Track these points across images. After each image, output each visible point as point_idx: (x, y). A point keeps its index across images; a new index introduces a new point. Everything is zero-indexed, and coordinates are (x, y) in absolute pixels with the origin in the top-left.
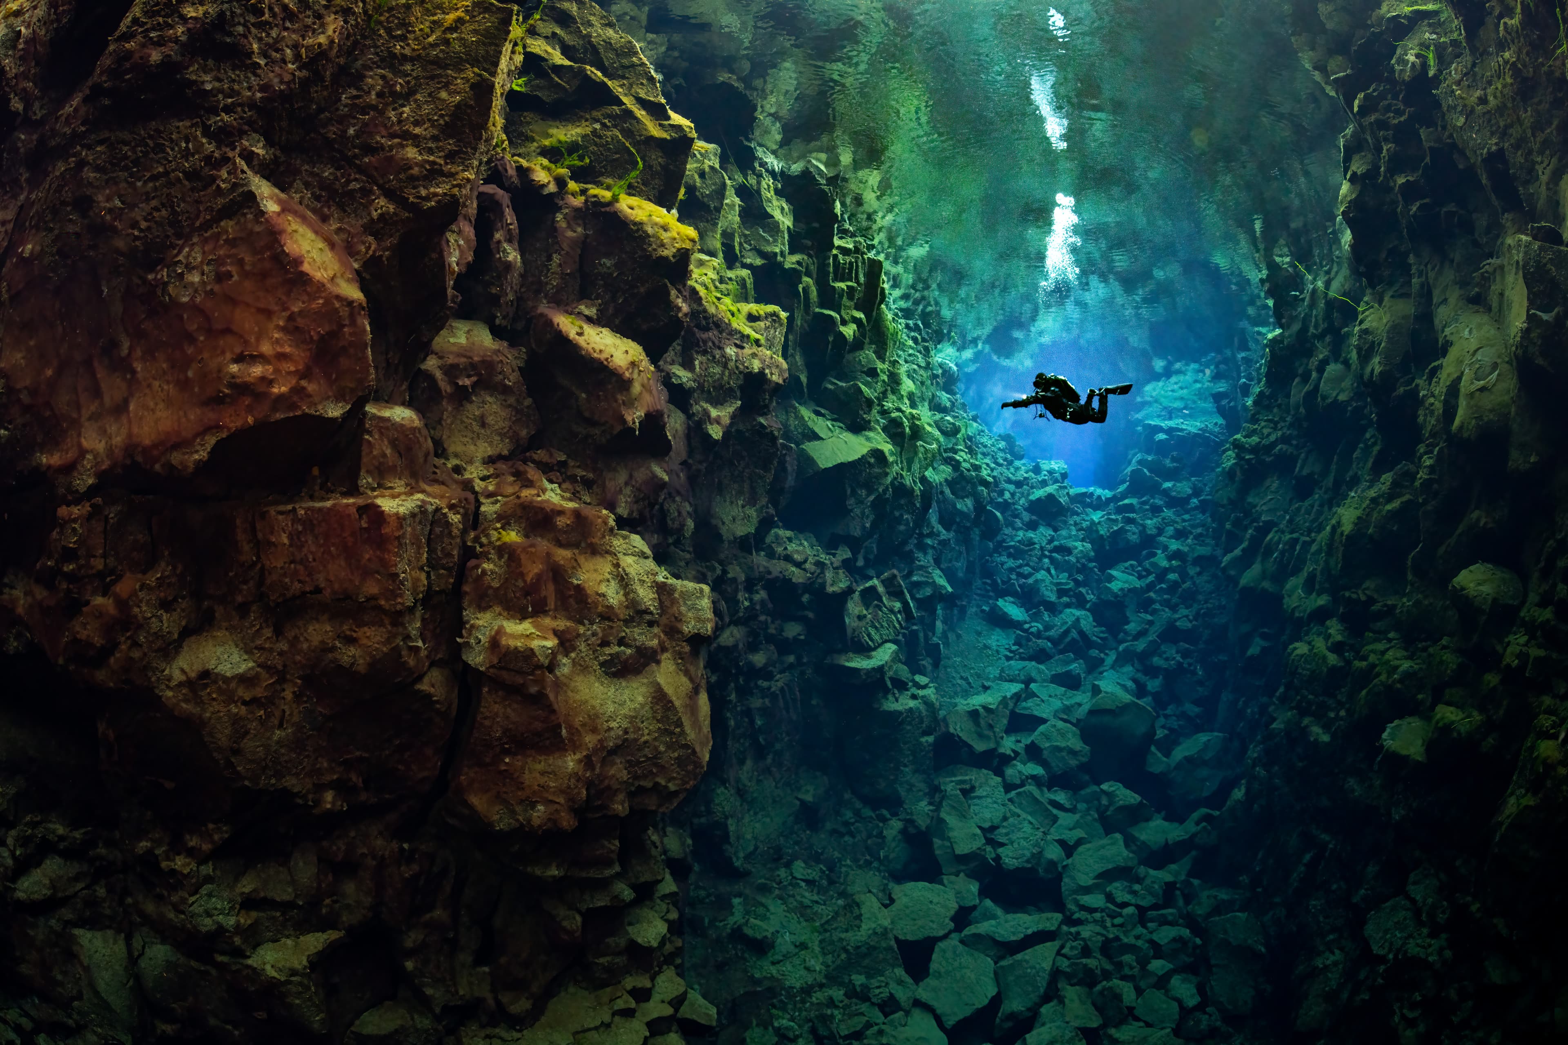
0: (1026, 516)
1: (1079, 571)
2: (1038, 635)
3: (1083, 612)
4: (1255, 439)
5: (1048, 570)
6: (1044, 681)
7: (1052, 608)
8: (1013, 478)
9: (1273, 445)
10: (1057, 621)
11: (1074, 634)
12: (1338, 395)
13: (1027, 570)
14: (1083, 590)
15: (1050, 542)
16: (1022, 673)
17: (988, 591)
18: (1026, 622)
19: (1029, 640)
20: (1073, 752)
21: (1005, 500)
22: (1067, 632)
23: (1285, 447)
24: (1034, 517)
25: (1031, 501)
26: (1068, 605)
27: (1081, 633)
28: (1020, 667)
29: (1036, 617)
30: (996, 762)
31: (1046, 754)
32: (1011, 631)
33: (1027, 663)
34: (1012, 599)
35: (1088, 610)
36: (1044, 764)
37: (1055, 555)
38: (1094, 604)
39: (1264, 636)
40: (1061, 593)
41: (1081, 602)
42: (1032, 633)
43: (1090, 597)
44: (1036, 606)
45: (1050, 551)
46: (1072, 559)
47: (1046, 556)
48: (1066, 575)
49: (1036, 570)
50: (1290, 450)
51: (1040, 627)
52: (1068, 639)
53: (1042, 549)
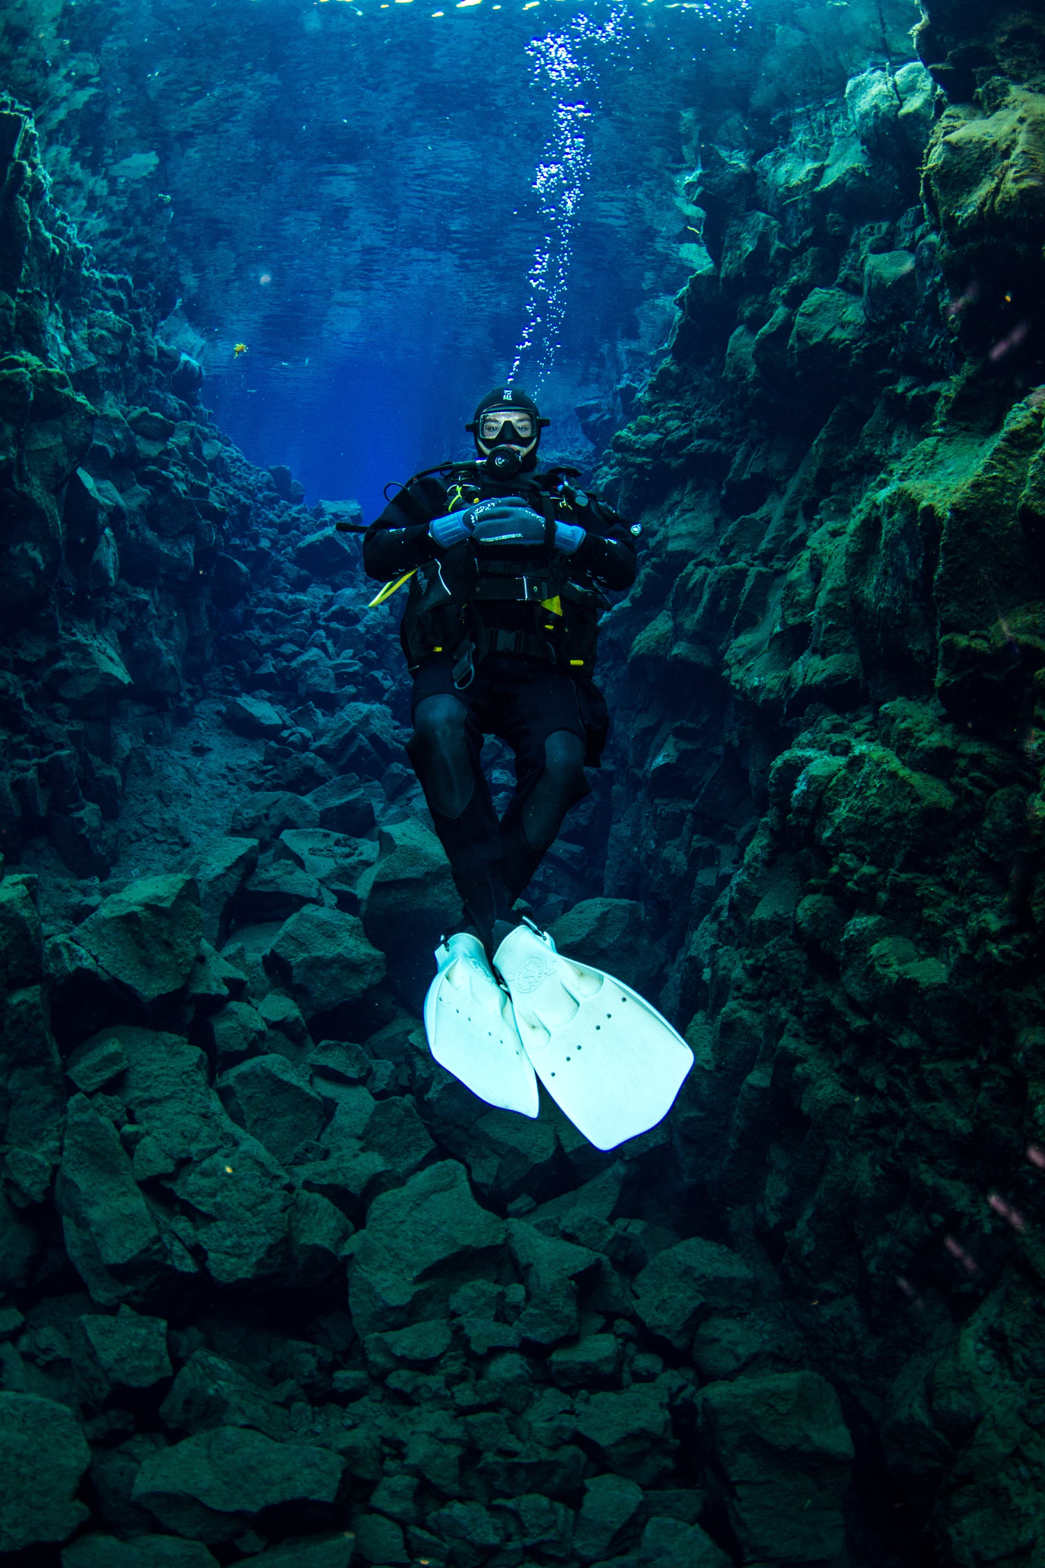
0: (292, 570)
1: (369, 646)
2: (304, 745)
3: (376, 707)
4: (653, 437)
5: (323, 647)
6: (310, 824)
7: (330, 704)
8: (277, 521)
9: (687, 440)
10: (334, 722)
11: (362, 739)
12: (831, 332)
13: (289, 648)
14: (378, 674)
15: (327, 606)
16: (273, 812)
17: (230, 684)
18: (284, 727)
19: (288, 755)
20: (353, 967)
21: (261, 550)
22: (351, 737)
23: (708, 443)
24: (304, 572)
25: (300, 549)
26: (355, 698)
27: (374, 739)
28: (269, 801)
29: (300, 718)
30: (190, 1013)
31: (298, 976)
32: (260, 742)
33: (279, 794)
34: (267, 694)
35: (386, 703)
36: (297, 993)
37: (334, 625)
38: (396, 694)
39: (680, 733)
40: (342, 678)
41: (373, 692)
42: (292, 744)
43: (387, 684)
44: (302, 701)
45: (328, 620)
46: (361, 628)
47: (319, 627)
48: (350, 652)
49: (304, 646)
50: (717, 445)
51: (308, 734)
52: (353, 749)
53: (314, 617)
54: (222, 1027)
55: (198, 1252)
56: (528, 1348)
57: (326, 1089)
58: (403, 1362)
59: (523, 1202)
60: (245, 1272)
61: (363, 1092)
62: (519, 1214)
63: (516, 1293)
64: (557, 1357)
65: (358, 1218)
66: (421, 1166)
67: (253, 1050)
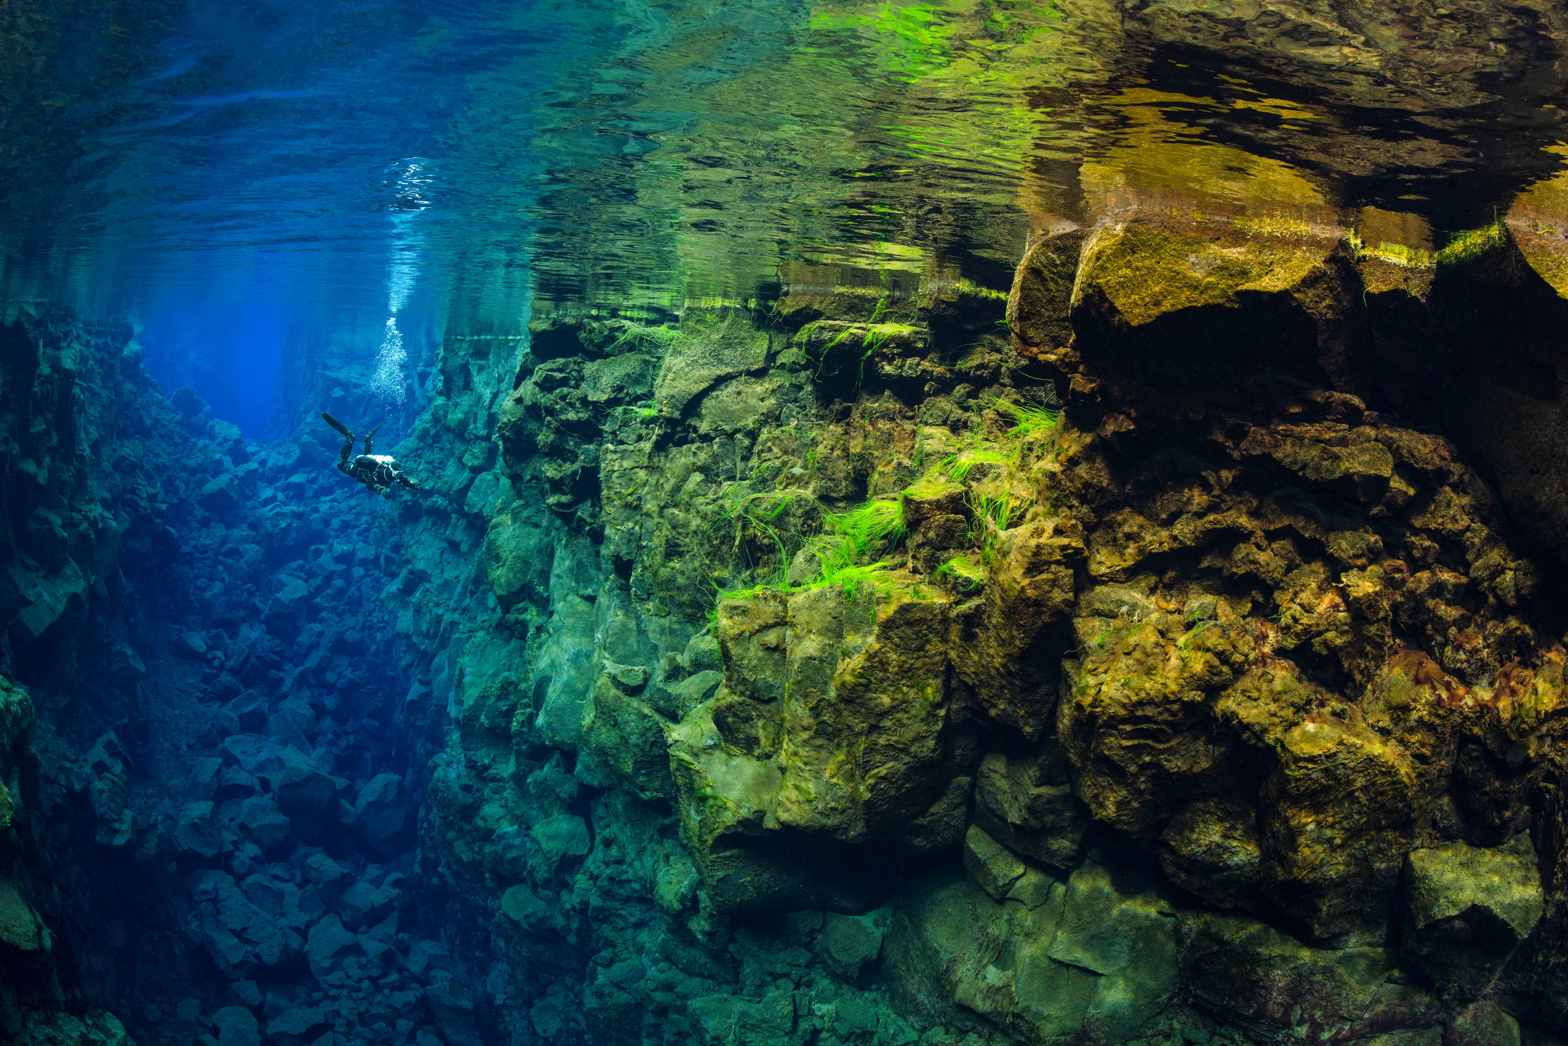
54: (235, 863)
55: (257, 956)
56: (370, 978)
57: (278, 885)
58: (333, 986)
59: (364, 928)
60: (275, 961)
61: (291, 884)
62: (363, 933)
63: (363, 960)
64: (381, 981)
65: (306, 938)
66: (322, 916)
67: (249, 873)
